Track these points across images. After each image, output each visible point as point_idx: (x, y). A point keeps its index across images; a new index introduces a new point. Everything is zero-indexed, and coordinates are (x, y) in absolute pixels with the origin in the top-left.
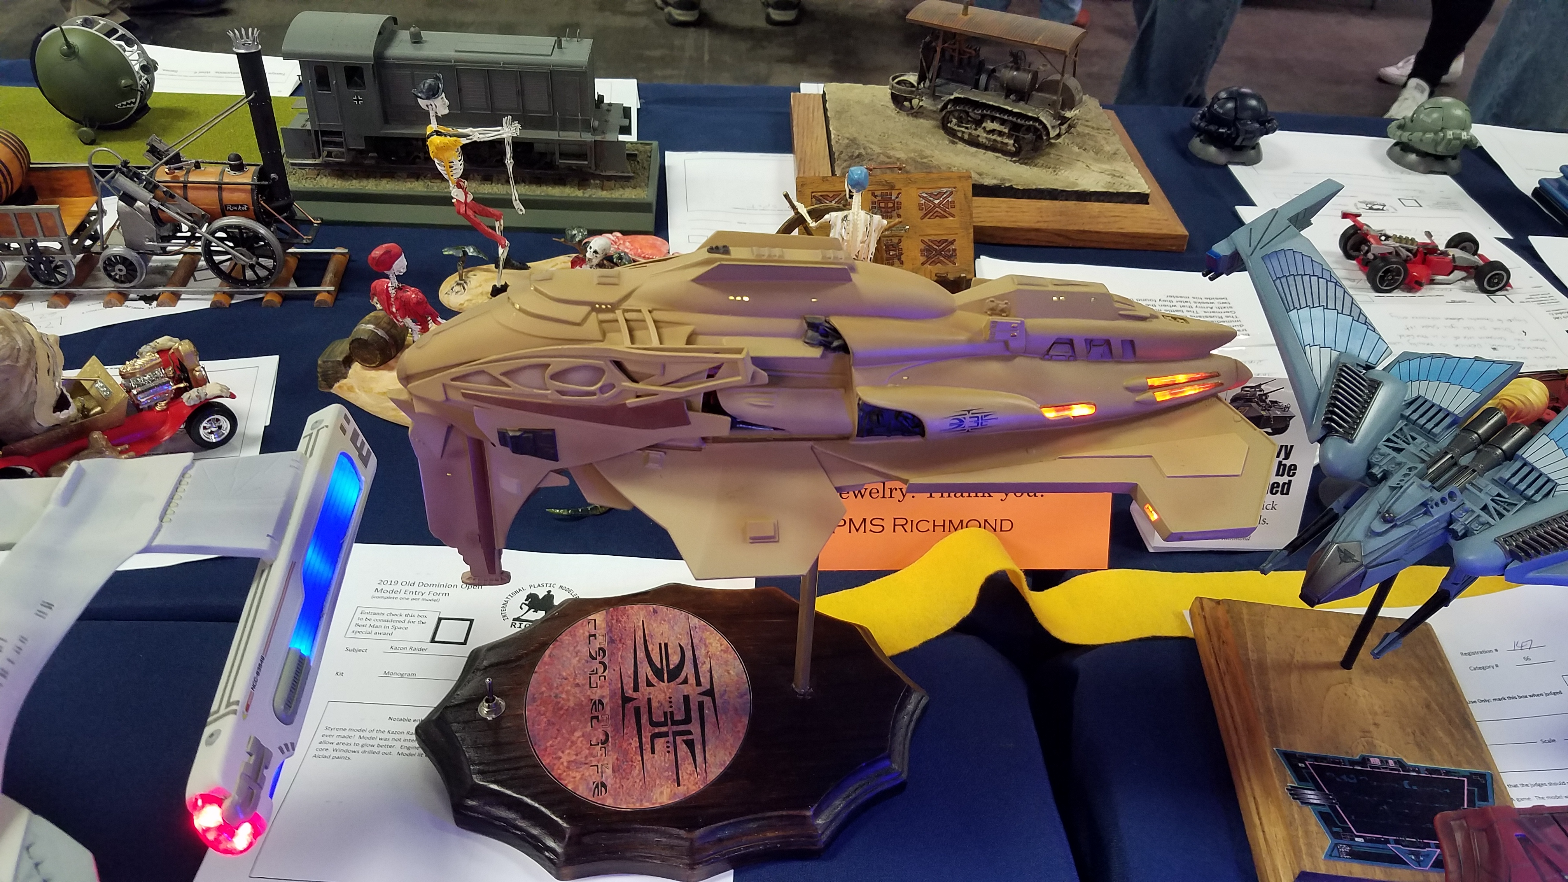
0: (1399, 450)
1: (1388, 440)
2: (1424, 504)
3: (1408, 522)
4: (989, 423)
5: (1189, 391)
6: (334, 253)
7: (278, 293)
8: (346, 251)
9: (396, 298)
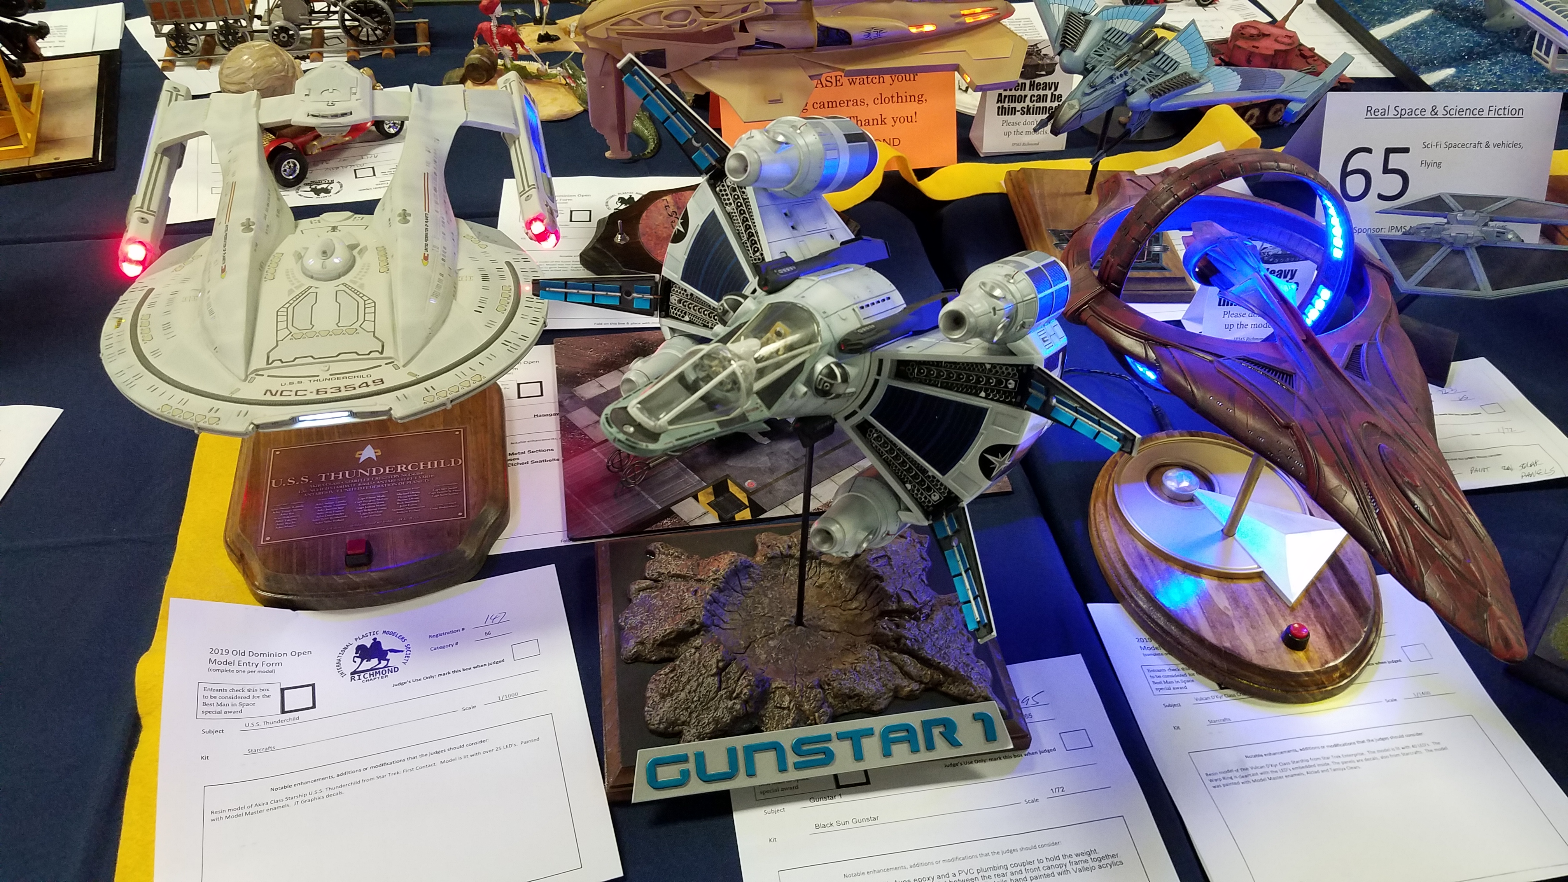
0: (1101, 56)
1: (1096, 51)
2: (1111, 77)
3: (1103, 87)
4: (884, 35)
5: (983, 17)
6: (418, 23)
7: (392, 48)
8: (427, 20)
9: (498, 33)
